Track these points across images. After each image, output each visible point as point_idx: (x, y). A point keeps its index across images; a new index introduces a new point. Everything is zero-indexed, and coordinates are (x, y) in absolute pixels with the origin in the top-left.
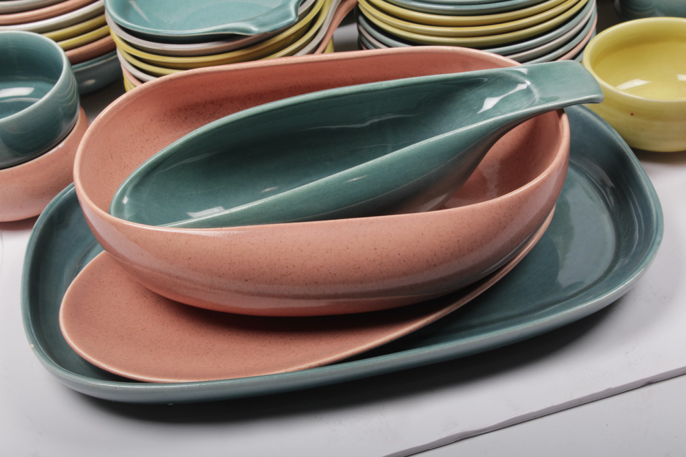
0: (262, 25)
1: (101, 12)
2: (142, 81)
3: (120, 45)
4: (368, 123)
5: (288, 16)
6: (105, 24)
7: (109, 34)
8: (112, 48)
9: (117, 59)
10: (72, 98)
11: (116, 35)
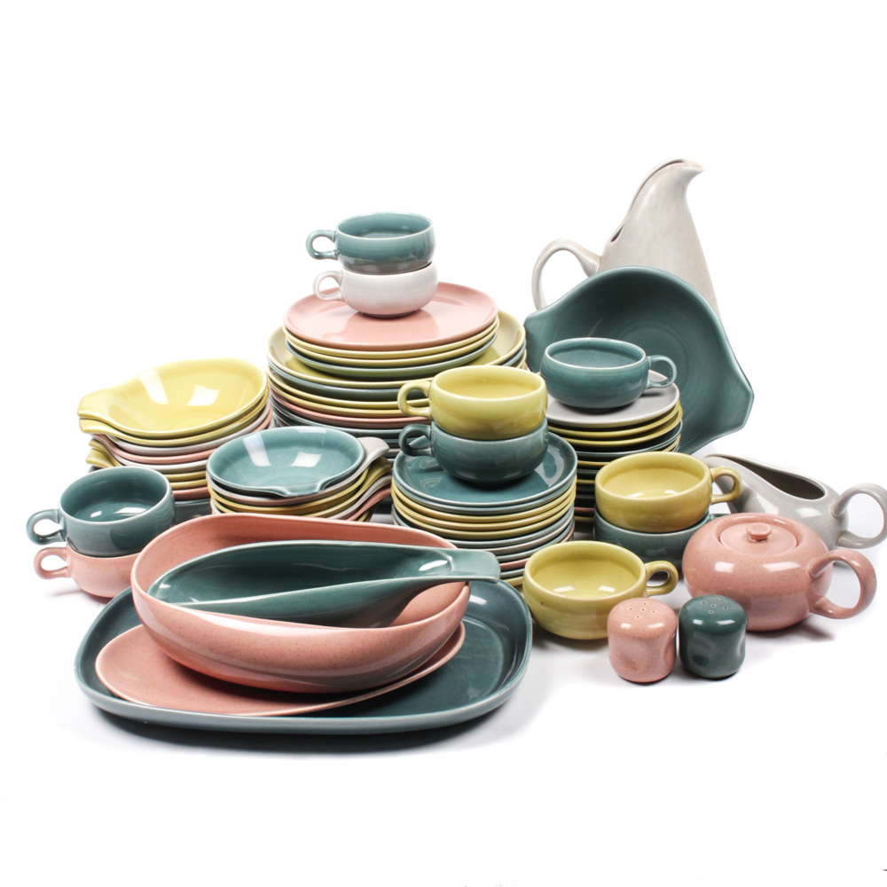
0: (293, 491)
1: (203, 468)
2: (222, 512)
3: (214, 495)
4: (345, 569)
5: (314, 488)
6: (204, 478)
7: (206, 486)
8: (207, 496)
9: (209, 505)
10: (167, 521)
11: (211, 487)
